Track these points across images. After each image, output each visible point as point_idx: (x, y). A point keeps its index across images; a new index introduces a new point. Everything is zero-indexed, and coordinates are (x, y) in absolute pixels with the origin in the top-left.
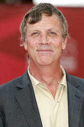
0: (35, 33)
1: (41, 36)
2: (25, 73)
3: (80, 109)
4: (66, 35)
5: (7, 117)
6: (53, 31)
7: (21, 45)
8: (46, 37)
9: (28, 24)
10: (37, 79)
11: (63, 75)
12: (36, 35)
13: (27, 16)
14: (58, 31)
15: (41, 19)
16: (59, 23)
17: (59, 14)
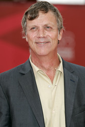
0: (33, 28)
1: (39, 31)
2: (27, 61)
3: (75, 92)
4: (61, 28)
5: (12, 99)
6: (49, 26)
7: (24, 38)
8: (43, 31)
9: (27, 20)
10: (37, 67)
11: (60, 62)
12: (35, 29)
13: (27, 14)
14: (53, 26)
15: (38, 16)
16: (54, 18)
17: (55, 11)
